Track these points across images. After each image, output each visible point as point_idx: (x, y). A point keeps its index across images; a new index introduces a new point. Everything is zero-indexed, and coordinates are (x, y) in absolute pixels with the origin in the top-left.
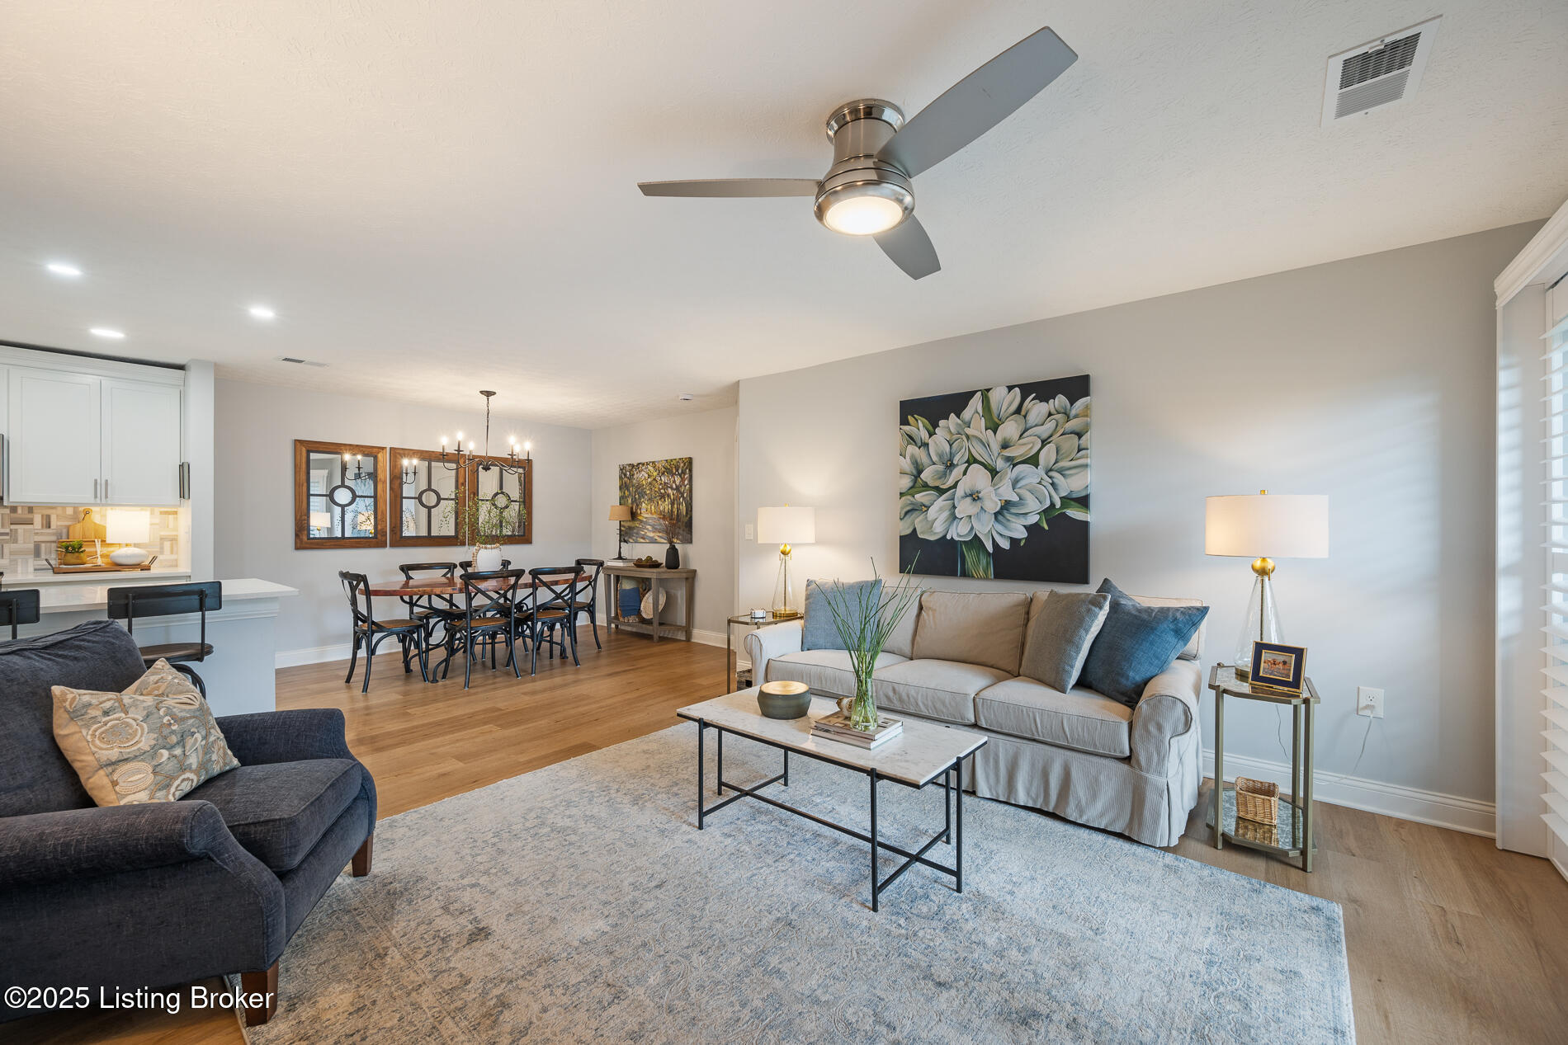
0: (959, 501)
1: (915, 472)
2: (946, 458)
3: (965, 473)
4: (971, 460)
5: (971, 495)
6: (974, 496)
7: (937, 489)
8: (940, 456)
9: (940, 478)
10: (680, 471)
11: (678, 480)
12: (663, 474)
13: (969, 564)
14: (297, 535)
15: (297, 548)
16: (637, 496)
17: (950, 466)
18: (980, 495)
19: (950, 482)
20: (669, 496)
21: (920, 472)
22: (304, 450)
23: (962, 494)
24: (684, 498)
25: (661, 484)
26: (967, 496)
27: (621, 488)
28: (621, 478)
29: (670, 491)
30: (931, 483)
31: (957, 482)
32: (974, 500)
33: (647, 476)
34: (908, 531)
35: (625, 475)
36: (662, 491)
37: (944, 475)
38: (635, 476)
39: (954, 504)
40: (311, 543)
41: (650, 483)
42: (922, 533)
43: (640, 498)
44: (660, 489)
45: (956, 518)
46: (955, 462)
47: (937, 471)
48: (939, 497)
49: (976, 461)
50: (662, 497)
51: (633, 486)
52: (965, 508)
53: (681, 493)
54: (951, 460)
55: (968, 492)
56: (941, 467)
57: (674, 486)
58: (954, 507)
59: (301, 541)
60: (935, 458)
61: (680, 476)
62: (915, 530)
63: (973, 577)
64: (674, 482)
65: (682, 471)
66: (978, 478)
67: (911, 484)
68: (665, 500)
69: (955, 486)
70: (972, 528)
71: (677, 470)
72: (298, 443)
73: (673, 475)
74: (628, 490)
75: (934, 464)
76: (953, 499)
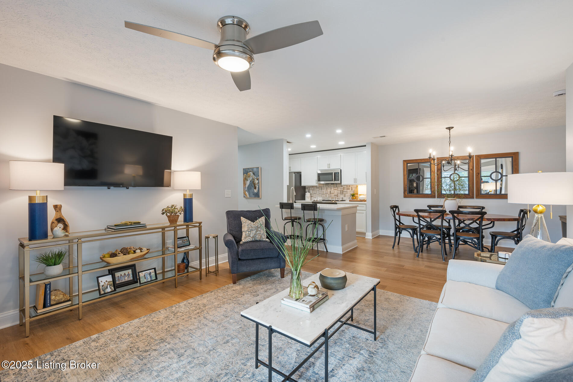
14: (404, 193)
15: (404, 197)
22: (406, 163)
40: (408, 196)
59: (405, 195)
72: (404, 161)
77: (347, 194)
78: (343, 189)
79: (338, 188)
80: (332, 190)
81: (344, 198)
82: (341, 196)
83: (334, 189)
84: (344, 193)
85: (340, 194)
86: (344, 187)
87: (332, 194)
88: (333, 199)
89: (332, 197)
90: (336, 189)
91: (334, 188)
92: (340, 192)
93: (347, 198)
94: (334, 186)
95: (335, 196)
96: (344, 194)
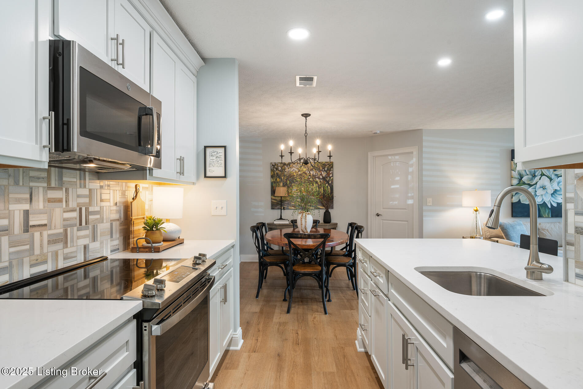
0: (538, 189)
1: (520, 178)
2: (533, 173)
3: (540, 179)
4: (542, 174)
5: (542, 187)
6: (544, 188)
7: (529, 184)
8: (530, 172)
9: (530, 180)
10: (326, 169)
11: (324, 174)
12: (312, 170)
13: (542, 212)
16: (288, 182)
17: (534, 176)
18: (546, 187)
19: (534, 182)
20: (317, 182)
21: (522, 178)
23: (539, 187)
24: (329, 184)
25: (309, 175)
26: (541, 188)
27: (272, 177)
28: (272, 170)
29: (317, 179)
30: (526, 182)
31: (537, 182)
32: (544, 189)
33: (297, 170)
34: (517, 201)
35: (277, 169)
36: (311, 179)
37: (531, 180)
38: (287, 170)
39: (536, 190)
41: (300, 175)
42: (523, 201)
43: (291, 183)
44: (309, 178)
45: (536, 195)
46: (536, 175)
47: (529, 178)
48: (530, 188)
49: (544, 175)
50: (311, 183)
51: (284, 176)
52: (540, 192)
53: (326, 181)
54: (534, 174)
55: (541, 186)
56: (531, 177)
57: (321, 177)
58: (536, 191)
60: (528, 173)
61: (327, 172)
62: (520, 200)
63: (543, 217)
64: (321, 174)
65: (328, 169)
66: (545, 181)
67: (518, 182)
68: (313, 185)
69: (536, 184)
70: (543, 199)
71: (324, 168)
73: (320, 171)
74: (280, 177)
75: (528, 175)
76: (536, 188)
77: (103, 222)
78: (87, 200)
79: (67, 191)
80: (40, 203)
81: (93, 246)
82: (78, 238)
83: (50, 201)
84: (91, 217)
85: (75, 229)
86: (90, 190)
87: (37, 235)
88: (45, 262)
89: (37, 251)
90: (60, 200)
91: (52, 194)
92: (75, 214)
93: (102, 243)
94: (49, 182)
95: (52, 241)
96: (90, 227)
